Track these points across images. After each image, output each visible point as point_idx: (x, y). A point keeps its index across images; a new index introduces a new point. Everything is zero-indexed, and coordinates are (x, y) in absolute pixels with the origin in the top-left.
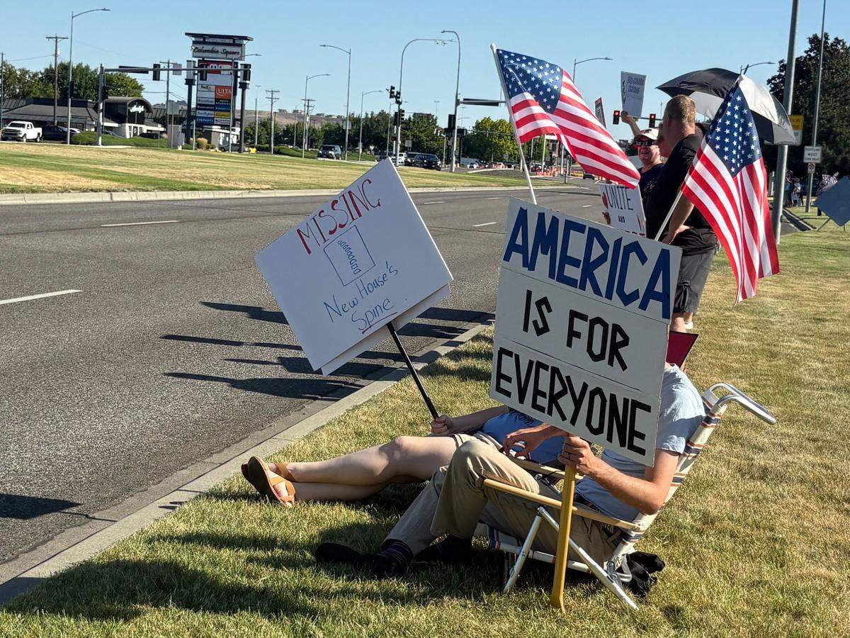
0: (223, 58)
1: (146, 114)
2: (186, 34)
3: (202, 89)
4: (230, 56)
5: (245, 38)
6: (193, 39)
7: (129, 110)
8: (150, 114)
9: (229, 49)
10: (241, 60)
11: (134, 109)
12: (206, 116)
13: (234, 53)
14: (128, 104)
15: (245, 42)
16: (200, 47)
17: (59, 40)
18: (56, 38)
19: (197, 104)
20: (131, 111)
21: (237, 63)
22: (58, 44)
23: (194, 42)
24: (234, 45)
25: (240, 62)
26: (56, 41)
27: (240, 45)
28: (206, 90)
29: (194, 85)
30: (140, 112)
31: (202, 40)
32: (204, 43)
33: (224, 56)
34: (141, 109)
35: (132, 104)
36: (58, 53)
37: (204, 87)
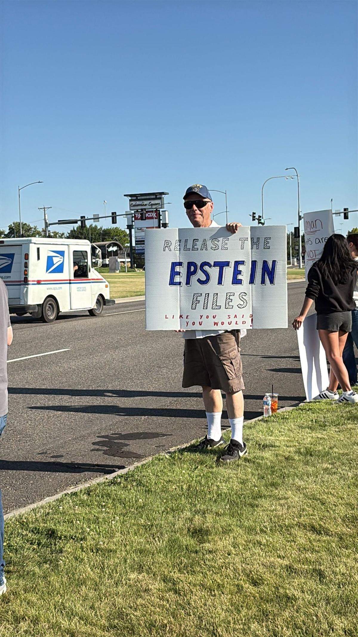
0: (150, 209)
1: (119, 252)
2: (125, 195)
3: (138, 231)
4: (154, 207)
5: (163, 193)
6: (130, 198)
7: (107, 250)
8: (122, 251)
9: (153, 202)
10: (161, 208)
11: (111, 249)
12: (142, 248)
13: (156, 204)
14: (106, 246)
15: (163, 196)
16: (134, 203)
17: (46, 209)
18: (44, 208)
19: (136, 241)
20: (109, 250)
21: (159, 211)
22: (46, 212)
23: (130, 200)
24: (156, 199)
25: (161, 210)
26: (44, 210)
27: (160, 198)
28: (140, 231)
29: (133, 228)
30: (115, 250)
31: (135, 198)
32: (137, 200)
33: (150, 207)
34: (115, 249)
35: (109, 246)
36: (46, 218)
37: (139, 230)
